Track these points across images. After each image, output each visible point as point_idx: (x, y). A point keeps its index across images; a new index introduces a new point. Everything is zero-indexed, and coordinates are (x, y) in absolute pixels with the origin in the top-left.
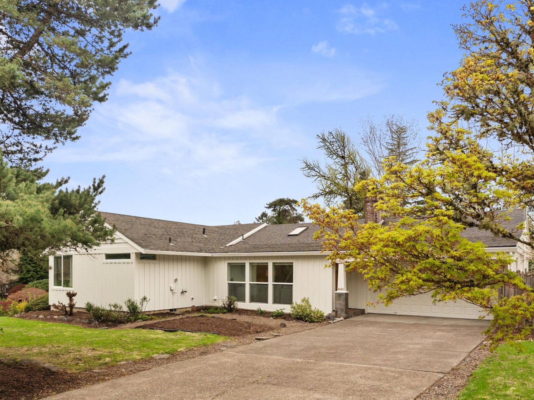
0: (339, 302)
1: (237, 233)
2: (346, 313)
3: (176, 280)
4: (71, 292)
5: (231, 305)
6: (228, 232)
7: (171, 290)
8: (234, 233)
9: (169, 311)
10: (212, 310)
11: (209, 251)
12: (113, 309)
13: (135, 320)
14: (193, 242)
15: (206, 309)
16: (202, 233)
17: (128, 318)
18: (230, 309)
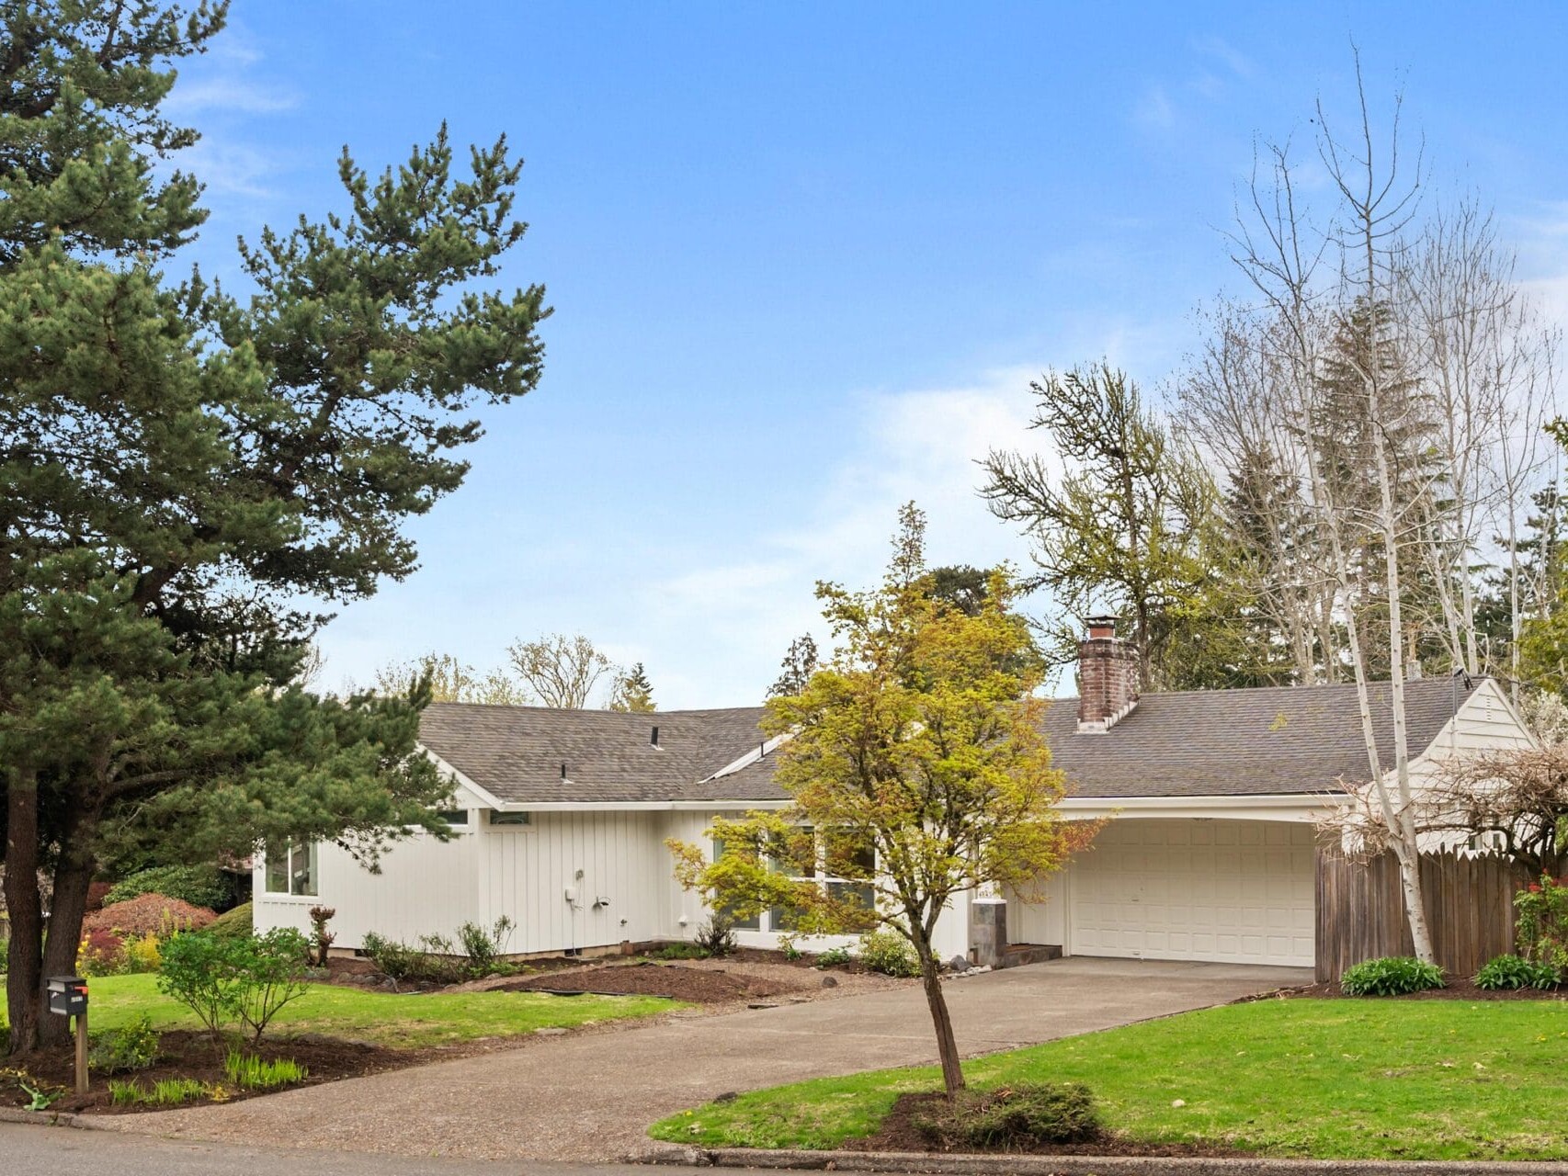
0: (980, 926)
1: (747, 736)
2: (1000, 953)
3: (580, 875)
4: (322, 909)
5: (720, 938)
6: (724, 733)
7: (569, 900)
8: (741, 735)
9: (563, 955)
10: (671, 951)
11: (667, 793)
12: (430, 949)
13: (483, 975)
14: (624, 770)
15: (658, 948)
16: (650, 740)
17: (467, 970)
18: (716, 947)
